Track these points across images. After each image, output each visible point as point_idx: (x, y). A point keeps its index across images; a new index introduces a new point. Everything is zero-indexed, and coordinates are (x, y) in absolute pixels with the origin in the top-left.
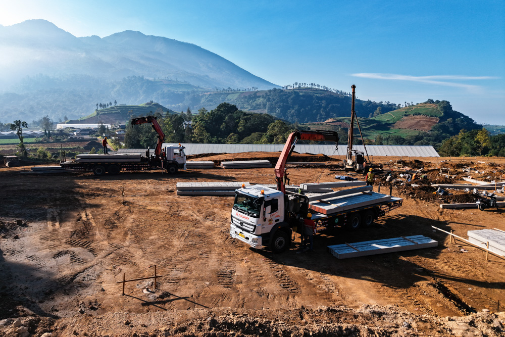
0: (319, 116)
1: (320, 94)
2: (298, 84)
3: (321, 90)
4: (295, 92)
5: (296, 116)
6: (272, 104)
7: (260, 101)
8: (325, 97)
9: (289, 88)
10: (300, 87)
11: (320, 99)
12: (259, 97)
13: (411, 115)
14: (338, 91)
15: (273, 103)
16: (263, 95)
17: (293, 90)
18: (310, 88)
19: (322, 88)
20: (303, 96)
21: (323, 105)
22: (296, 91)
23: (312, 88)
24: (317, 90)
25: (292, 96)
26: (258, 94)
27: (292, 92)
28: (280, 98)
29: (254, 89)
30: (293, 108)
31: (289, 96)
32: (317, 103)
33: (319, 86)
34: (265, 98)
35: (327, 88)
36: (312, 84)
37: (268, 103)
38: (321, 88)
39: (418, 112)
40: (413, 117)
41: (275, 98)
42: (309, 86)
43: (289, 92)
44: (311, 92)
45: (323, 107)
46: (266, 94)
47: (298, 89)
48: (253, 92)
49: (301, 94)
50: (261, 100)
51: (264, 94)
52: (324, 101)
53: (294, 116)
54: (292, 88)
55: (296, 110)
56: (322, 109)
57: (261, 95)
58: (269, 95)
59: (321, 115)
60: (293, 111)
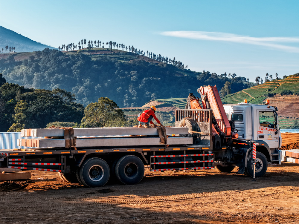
0: (126, 96)
1: (126, 59)
2: (87, 43)
3: (127, 53)
4: (84, 57)
5: (88, 97)
6: (43, 77)
7: (21, 70)
8: (134, 65)
9: (72, 49)
10: (91, 47)
11: (127, 68)
12: (20, 63)
13: (277, 95)
14: (155, 56)
15: (46, 74)
16: (26, 61)
17: (80, 52)
18: (107, 50)
19: (128, 51)
20: (97, 63)
21: (133, 79)
22: (85, 53)
23: (111, 50)
24: (120, 53)
25: (79, 63)
26: (16, 59)
27: (78, 56)
28: (58, 67)
29: (8, 50)
30: (82, 83)
31: (74, 63)
32: (123, 75)
33: (123, 46)
34: (31, 65)
35: (136, 50)
36: (111, 43)
37: (35, 74)
38: (125, 50)
39: (288, 89)
40: (282, 98)
41: (48, 65)
42: (106, 46)
43: (73, 56)
44: (110, 56)
45: (133, 82)
46: (32, 58)
47: (89, 51)
48: (7, 55)
49: (94, 59)
50: (23, 68)
51: (27, 58)
52: (133, 73)
53: (84, 97)
54: (77, 49)
55: (86, 87)
56: (131, 86)
57: (22, 59)
58: (36, 61)
59: (130, 95)
60: (81, 89)
